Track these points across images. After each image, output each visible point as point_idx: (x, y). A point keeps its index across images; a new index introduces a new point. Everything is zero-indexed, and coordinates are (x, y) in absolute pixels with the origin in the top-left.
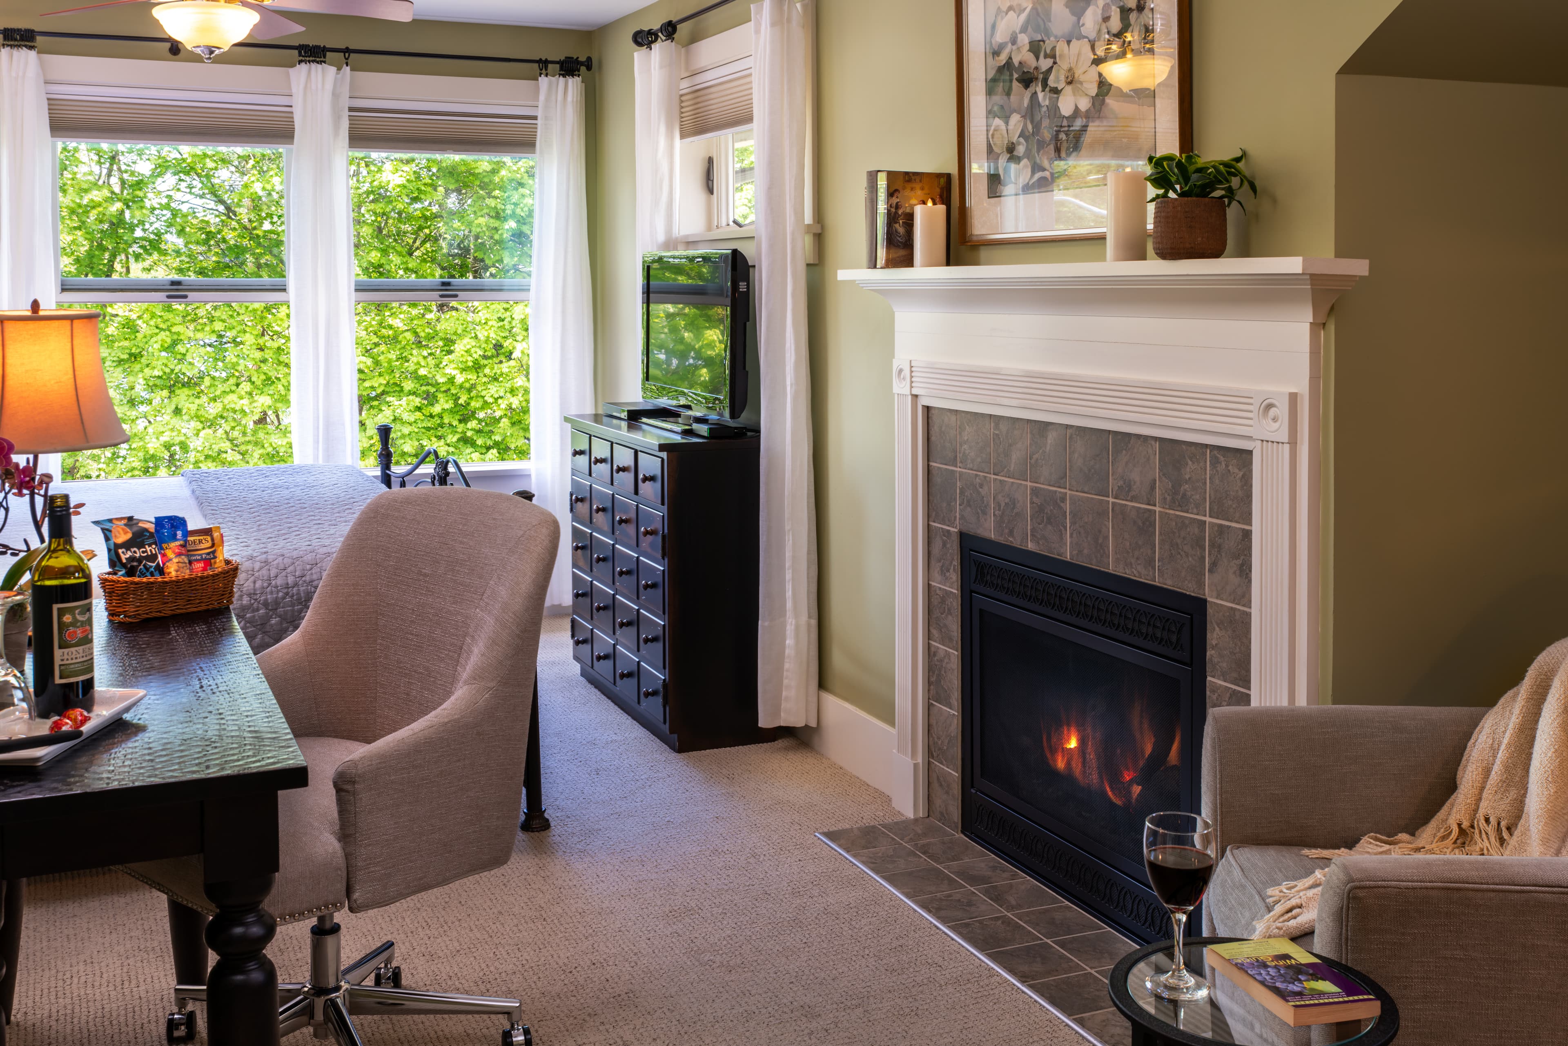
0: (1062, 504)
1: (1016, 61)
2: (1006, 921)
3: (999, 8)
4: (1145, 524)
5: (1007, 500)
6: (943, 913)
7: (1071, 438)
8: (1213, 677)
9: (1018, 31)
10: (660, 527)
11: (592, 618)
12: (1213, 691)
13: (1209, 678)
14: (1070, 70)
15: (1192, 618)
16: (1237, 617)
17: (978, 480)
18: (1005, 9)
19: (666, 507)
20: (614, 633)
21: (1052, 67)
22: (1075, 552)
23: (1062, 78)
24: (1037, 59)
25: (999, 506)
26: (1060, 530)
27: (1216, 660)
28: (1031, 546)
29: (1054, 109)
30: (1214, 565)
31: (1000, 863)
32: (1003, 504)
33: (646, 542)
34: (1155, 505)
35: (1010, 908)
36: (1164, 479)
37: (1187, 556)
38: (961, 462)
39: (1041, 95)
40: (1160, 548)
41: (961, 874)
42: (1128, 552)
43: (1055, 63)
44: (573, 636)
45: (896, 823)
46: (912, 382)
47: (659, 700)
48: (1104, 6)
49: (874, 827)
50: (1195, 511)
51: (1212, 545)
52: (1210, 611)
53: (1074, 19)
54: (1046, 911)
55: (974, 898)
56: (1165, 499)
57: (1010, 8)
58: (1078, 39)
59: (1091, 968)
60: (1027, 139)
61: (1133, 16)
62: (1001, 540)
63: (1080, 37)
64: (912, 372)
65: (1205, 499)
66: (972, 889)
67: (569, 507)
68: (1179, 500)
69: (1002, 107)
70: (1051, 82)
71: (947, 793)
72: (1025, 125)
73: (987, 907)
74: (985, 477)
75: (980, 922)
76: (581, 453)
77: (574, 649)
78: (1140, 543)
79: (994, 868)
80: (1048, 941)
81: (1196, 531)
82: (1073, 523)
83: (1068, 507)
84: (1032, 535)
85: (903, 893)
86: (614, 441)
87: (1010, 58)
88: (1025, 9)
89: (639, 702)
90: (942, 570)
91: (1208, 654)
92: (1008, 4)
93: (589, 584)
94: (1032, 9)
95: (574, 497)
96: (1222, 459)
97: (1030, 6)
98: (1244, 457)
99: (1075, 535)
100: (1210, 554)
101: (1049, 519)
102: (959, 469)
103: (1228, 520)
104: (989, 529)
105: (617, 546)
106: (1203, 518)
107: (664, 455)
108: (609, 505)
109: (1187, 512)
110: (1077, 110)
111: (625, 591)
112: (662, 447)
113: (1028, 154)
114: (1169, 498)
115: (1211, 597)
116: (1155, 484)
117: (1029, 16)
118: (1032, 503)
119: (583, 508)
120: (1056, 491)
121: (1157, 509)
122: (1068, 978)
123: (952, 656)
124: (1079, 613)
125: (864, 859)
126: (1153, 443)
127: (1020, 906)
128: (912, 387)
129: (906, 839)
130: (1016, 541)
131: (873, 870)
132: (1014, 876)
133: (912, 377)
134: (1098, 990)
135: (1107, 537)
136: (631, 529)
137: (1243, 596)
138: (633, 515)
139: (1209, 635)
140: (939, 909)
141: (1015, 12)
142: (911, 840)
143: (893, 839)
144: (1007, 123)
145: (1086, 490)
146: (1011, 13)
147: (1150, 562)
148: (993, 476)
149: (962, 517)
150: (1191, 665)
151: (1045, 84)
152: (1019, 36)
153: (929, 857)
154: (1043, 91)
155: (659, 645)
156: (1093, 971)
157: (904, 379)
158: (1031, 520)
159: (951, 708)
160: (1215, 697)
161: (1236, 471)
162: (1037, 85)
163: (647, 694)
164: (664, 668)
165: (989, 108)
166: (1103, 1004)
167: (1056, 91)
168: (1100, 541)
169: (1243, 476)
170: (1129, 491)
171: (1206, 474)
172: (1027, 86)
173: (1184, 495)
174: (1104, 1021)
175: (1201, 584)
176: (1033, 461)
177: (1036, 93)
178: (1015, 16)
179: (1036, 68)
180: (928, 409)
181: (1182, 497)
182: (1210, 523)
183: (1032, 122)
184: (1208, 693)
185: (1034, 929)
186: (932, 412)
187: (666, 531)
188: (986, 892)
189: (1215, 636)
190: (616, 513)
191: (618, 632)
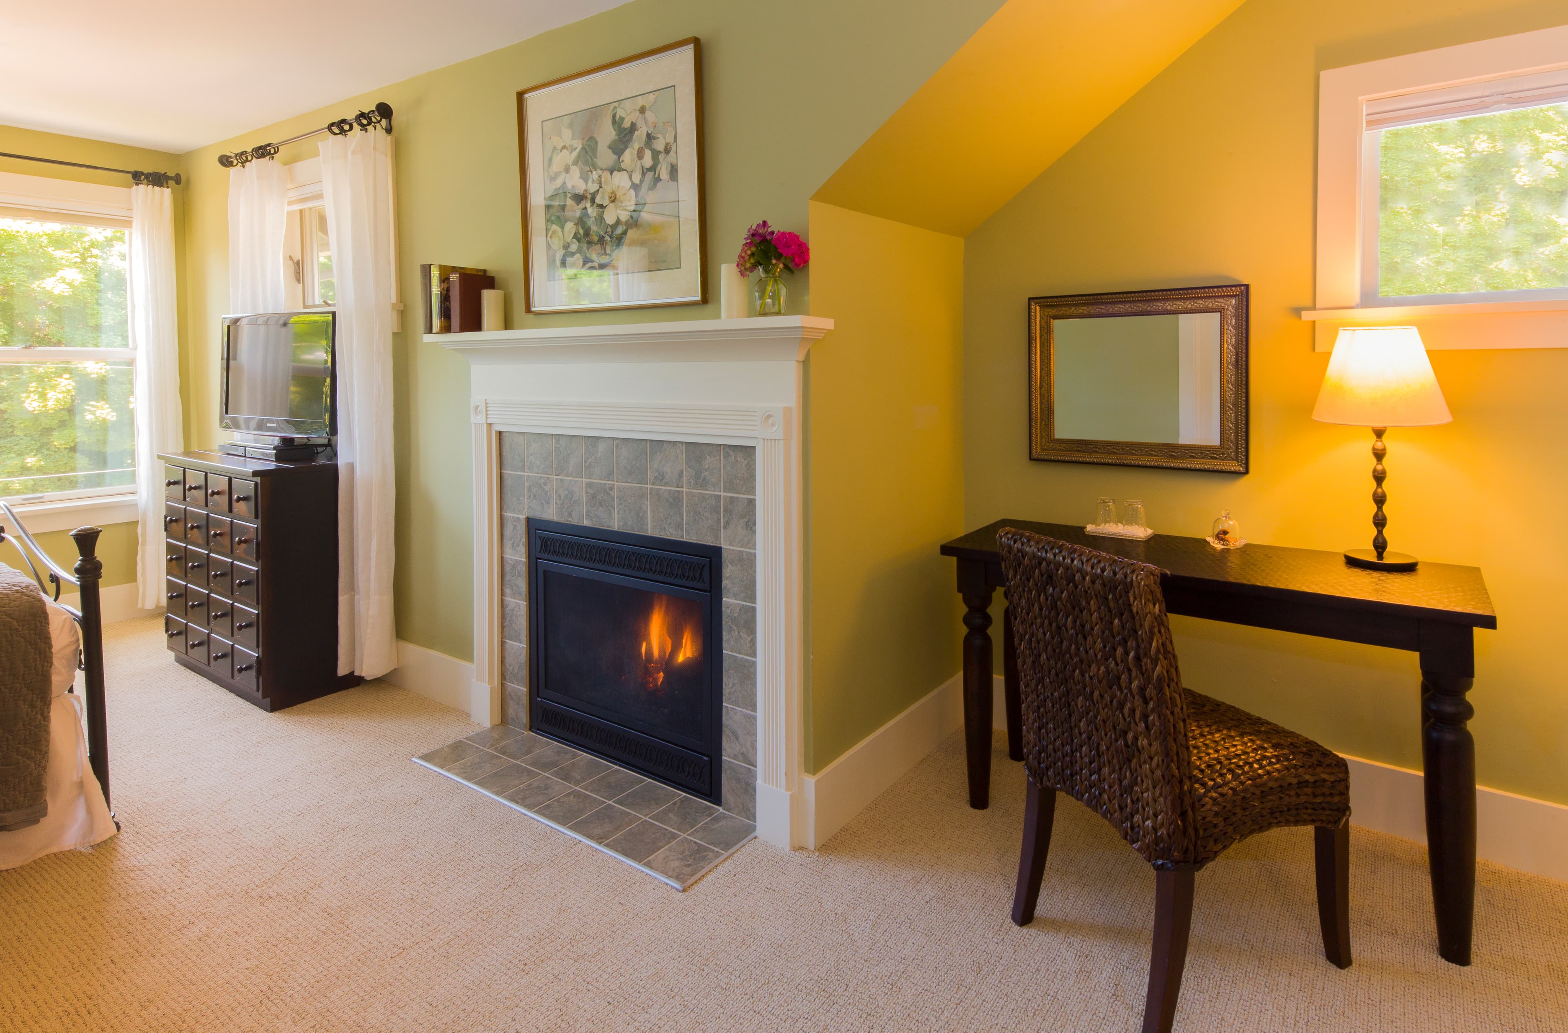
0: (611, 492)
1: (569, 185)
2: (577, 795)
3: (555, 147)
4: (676, 501)
5: (567, 493)
6: (528, 801)
7: (617, 447)
8: (728, 598)
9: (570, 164)
10: (254, 536)
11: (186, 614)
12: (727, 608)
13: (724, 599)
14: (613, 192)
15: (711, 561)
16: (745, 557)
17: (542, 480)
18: (560, 148)
19: (260, 520)
20: (208, 624)
21: (598, 191)
22: (621, 524)
23: (607, 198)
24: (587, 184)
25: (560, 497)
26: (610, 510)
27: (729, 587)
28: (586, 523)
29: (600, 219)
30: (727, 524)
31: (562, 747)
32: (563, 496)
33: (240, 550)
34: (683, 487)
35: (577, 783)
36: (689, 469)
37: (707, 519)
38: (529, 469)
39: (590, 210)
40: (687, 516)
41: (535, 764)
42: (662, 521)
43: (601, 187)
44: (167, 631)
45: (477, 734)
46: (487, 415)
47: (253, 673)
48: (639, 149)
49: (460, 742)
50: (713, 489)
51: (726, 511)
52: (724, 554)
53: (616, 157)
54: (603, 777)
55: (549, 782)
56: (690, 483)
57: (564, 147)
58: (619, 171)
59: (645, 816)
60: (579, 240)
61: (661, 157)
62: (562, 520)
63: (620, 170)
64: (487, 407)
65: (720, 481)
66: (546, 774)
67: (163, 527)
68: (700, 482)
69: (558, 217)
70: (598, 200)
71: (518, 704)
72: (578, 230)
73: (560, 787)
74: (548, 478)
75: (557, 801)
76: (175, 483)
77: (168, 641)
78: (672, 513)
79: (559, 753)
80: (610, 802)
81: (714, 502)
82: (620, 504)
83: (615, 494)
84: (587, 515)
85: (493, 792)
86: (208, 471)
87: (565, 183)
88: (576, 148)
89: (233, 677)
90: (513, 546)
91: (723, 583)
92: (562, 145)
93: (184, 587)
94: (582, 148)
95: (168, 519)
96: (732, 453)
97: (580, 147)
98: (749, 451)
99: (621, 512)
100: (724, 517)
101: (600, 503)
102: (526, 474)
103: (737, 493)
104: (551, 513)
105: (211, 554)
106: (719, 494)
107: (258, 479)
108: (204, 522)
109: (707, 490)
110: (618, 222)
111: (220, 590)
112: (256, 474)
113: (579, 251)
114: (693, 482)
115: (725, 545)
116: (682, 473)
117: (579, 153)
118: (587, 493)
119: (178, 528)
120: (605, 484)
121: (685, 490)
122: (631, 829)
123: (519, 606)
124: (624, 565)
125: (456, 771)
126: (680, 445)
127: (584, 779)
128: (487, 418)
129: (488, 745)
130: (574, 520)
131: (465, 778)
132: (574, 756)
133: (487, 411)
134: (654, 833)
135: (646, 512)
136: (226, 541)
137: (749, 542)
138: (228, 529)
139: (724, 571)
140: (524, 799)
141: (567, 149)
142: (492, 745)
143: (478, 748)
144: (563, 228)
145: (629, 481)
146: (565, 151)
147: (679, 526)
148: (554, 477)
149: (530, 507)
150: (710, 591)
151: (593, 201)
152: (571, 167)
153: (508, 756)
154: (592, 206)
155: (254, 630)
156: (647, 819)
157: (480, 412)
158: (586, 505)
159: (520, 643)
160: (729, 611)
161: (742, 460)
162: (586, 202)
163: (241, 670)
164: (258, 646)
165: (548, 218)
166: (660, 844)
167: (601, 206)
168: (641, 514)
169: (747, 464)
170: (663, 479)
171: (720, 464)
172: (578, 203)
173: (704, 479)
174: (665, 859)
175: (717, 537)
176: (587, 464)
177: (586, 208)
178: (568, 153)
179: (586, 190)
180: (500, 433)
181: (703, 481)
182: (725, 497)
183: (583, 228)
184: (723, 609)
185: (597, 795)
186: (504, 434)
187: (260, 539)
188: (557, 774)
189: (728, 571)
190: (211, 528)
191: (212, 623)
